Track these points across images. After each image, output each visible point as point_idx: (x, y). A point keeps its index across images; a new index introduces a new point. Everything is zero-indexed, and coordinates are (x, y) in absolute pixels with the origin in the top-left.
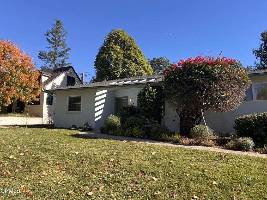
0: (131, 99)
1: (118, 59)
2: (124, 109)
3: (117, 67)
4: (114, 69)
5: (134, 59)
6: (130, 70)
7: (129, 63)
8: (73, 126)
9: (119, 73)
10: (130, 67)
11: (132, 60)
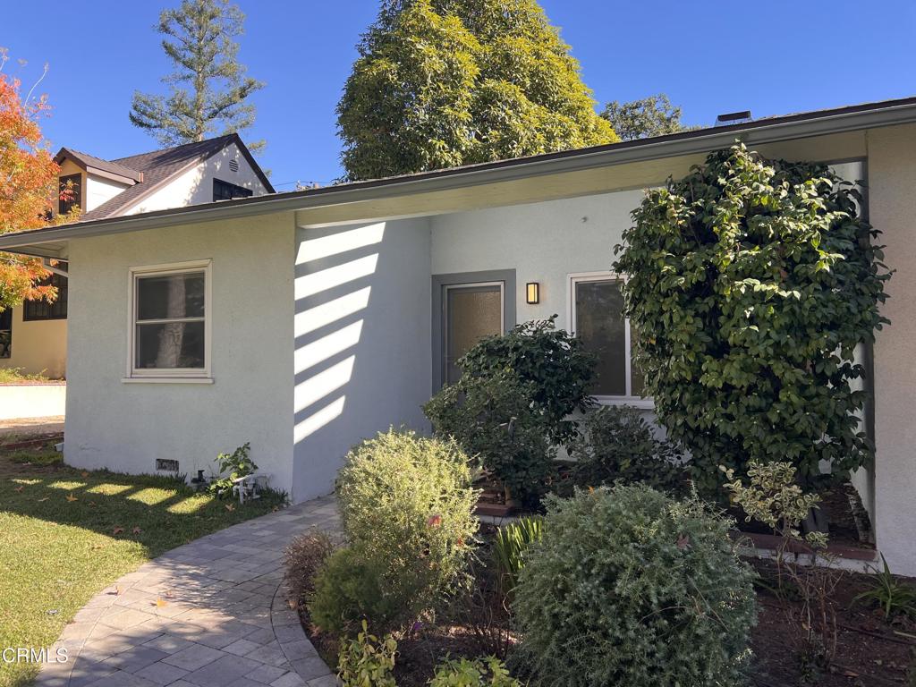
0: (531, 288)
1: (452, 75)
2: (496, 351)
3: (446, 116)
4: (429, 129)
5: (533, 81)
6: (516, 137)
7: (510, 100)
8: (165, 468)
9: (458, 148)
10: (514, 121)
11: (523, 84)
